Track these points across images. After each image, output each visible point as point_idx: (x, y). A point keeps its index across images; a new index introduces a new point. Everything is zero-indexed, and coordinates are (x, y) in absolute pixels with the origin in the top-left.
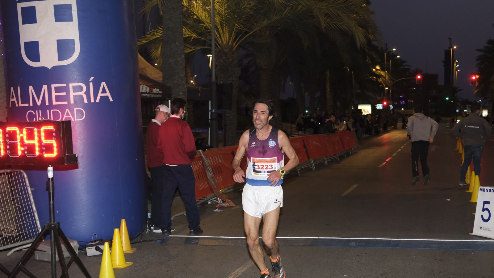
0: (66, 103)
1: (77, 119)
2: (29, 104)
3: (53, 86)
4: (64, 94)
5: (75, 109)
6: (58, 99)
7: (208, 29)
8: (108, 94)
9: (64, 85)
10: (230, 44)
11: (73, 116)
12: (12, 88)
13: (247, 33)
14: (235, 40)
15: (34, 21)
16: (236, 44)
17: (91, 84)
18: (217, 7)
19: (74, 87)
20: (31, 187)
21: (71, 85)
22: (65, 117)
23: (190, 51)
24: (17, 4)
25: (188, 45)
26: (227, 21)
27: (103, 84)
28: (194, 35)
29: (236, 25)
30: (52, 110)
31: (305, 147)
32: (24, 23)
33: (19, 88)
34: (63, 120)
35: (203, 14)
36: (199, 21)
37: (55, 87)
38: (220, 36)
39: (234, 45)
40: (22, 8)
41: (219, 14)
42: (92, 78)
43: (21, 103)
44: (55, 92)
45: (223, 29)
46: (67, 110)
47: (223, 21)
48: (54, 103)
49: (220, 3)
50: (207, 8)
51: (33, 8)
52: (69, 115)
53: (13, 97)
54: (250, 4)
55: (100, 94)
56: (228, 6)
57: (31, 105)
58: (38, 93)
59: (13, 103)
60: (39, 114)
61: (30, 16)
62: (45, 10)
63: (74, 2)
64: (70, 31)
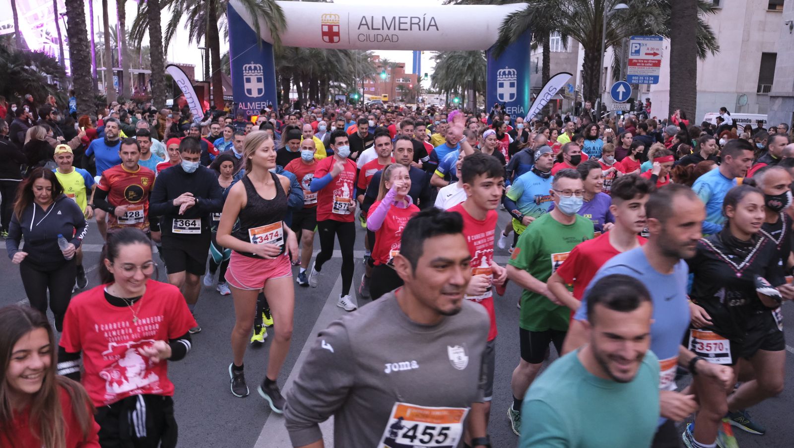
15: (250, 82)
32: (246, 82)
40: (246, 78)
51: (250, 78)
58: (251, 105)
59: (241, 108)
60: (251, 112)
61: (248, 80)
62: (254, 79)
63: (262, 77)
64: (261, 85)
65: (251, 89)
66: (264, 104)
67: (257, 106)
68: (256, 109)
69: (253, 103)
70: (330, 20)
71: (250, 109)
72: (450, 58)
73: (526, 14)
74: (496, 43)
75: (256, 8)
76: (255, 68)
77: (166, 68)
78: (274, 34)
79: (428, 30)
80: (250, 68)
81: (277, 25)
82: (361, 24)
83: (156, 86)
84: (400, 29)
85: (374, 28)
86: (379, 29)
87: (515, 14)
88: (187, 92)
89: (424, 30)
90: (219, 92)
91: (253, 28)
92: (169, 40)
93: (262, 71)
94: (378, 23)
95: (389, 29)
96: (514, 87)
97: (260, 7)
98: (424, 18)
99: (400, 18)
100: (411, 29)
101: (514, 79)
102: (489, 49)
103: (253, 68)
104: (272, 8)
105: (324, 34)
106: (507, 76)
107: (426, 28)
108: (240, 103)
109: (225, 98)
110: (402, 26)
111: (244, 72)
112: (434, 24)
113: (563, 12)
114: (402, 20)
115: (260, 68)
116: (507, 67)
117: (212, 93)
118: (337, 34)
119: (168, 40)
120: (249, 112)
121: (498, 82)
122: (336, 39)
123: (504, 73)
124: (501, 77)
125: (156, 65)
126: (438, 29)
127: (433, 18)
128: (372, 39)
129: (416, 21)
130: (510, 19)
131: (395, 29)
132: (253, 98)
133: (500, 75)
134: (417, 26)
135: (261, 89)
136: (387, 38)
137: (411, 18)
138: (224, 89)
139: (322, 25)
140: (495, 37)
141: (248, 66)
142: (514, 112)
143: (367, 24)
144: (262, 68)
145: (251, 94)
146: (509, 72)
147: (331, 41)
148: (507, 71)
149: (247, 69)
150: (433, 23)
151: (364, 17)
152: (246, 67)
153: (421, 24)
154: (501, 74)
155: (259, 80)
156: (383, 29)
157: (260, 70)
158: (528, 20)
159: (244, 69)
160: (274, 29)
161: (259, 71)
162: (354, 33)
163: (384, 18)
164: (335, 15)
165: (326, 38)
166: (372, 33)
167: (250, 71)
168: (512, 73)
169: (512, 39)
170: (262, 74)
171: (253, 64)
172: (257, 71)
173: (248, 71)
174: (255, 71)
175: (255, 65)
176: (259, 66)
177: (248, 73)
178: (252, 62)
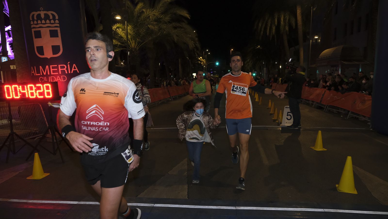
0: (57, 73)
1: (63, 80)
2: (40, 74)
3: (51, 66)
4: (56, 69)
5: (62, 76)
6: (54, 72)
7: (126, 41)
8: (77, 69)
9: (56, 66)
10: (135, 47)
11: (61, 79)
12: (32, 67)
13: (142, 43)
14: (137, 46)
15: (40, 37)
16: (138, 47)
17: (69, 65)
18: (129, 31)
20: (43, 111)
21: (59, 66)
22: (57, 80)
23: (118, 50)
24: (32, 29)
25: (117, 48)
26: (134, 38)
27: (74, 65)
28: (119, 43)
29: (137, 39)
30: (51, 77)
31: (168, 91)
32: (35, 38)
33: (35, 67)
34: (57, 81)
35: (123, 34)
36: (121, 37)
37: (52, 67)
38: (131, 44)
39: (137, 48)
40: (34, 31)
41: (130, 34)
42: (69, 63)
43: (37, 74)
44: (52, 69)
45: (132, 41)
46: (58, 76)
47: (132, 37)
48: (52, 73)
49: (130, 29)
50: (124, 32)
51: (40, 31)
52: (59, 79)
53: (33, 71)
54: (143, 30)
55: (73, 70)
56: (134, 31)
57: (41, 74)
58: (44, 69)
59: (33, 74)
60: (45, 79)
61: (38, 35)
62: (45, 32)
63: (59, 29)
64: (58, 41)
65: (42, 47)
66: (61, 67)
67: (52, 70)
68: (50, 75)
69: (47, 67)
76: (47, 17)
80: (39, 16)
93: (57, 21)
103: (43, 16)
111: (32, 23)
115: (54, 16)
120: (42, 80)
132: (47, 58)
135: (58, 47)
141: (36, 13)
144: (57, 17)
145: (43, 54)
149: (35, 18)
152: (33, 15)
155: (53, 34)
157: (54, 18)
159: (31, 19)
161: (52, 21)
167: (39, 22)
170: (58, 25)
171: (43, 11)
172: (50, 20)
173: (37, 21)
174: (46, 21)
175: (45, 12)
176: (52, 14)
177: (37, 24)
178: (41, 8)
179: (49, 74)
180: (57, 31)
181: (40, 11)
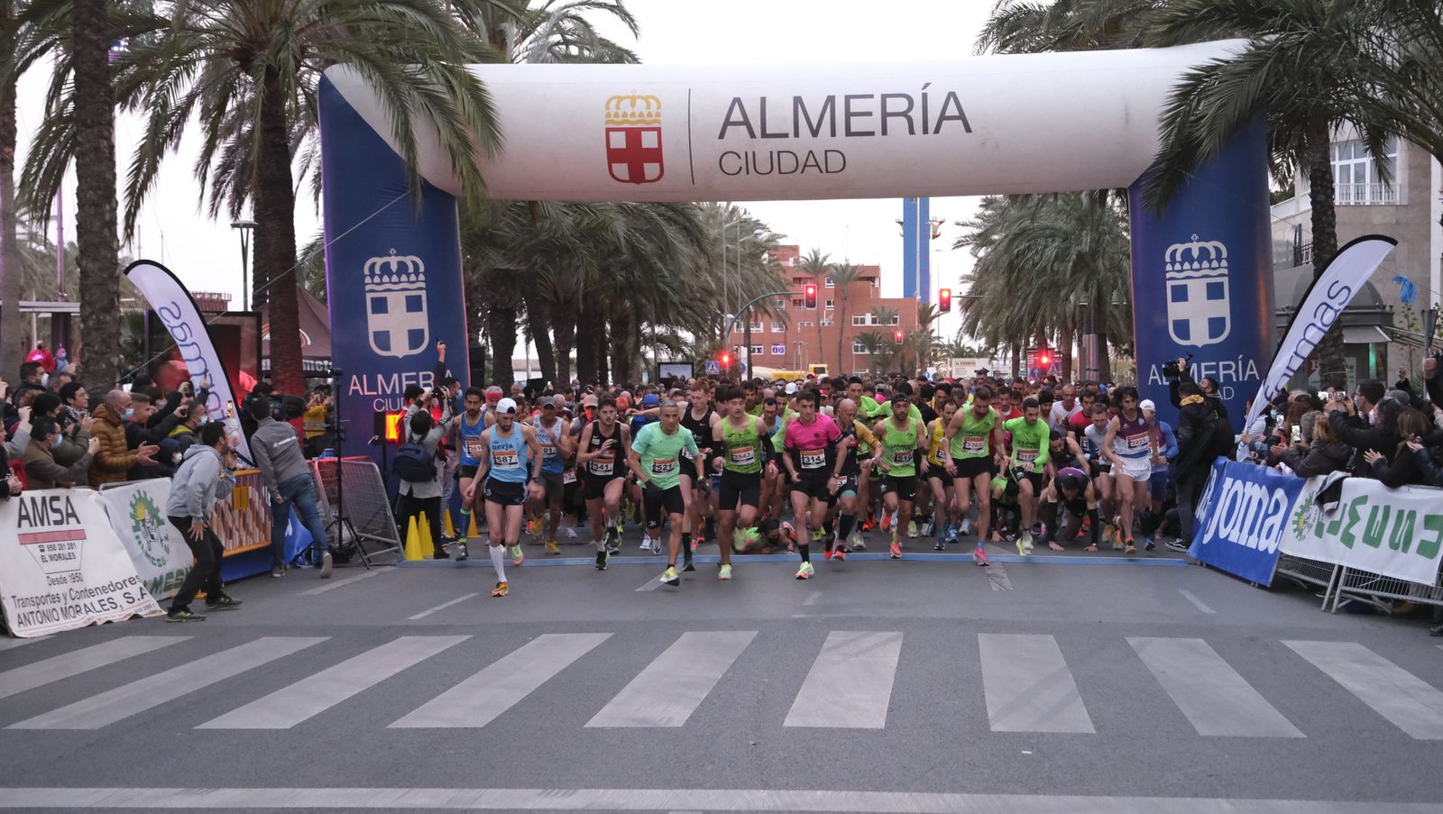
3: (404, 375)
9: (415, 374)
15: (385, 311)
19: (424, 376)
21: (421, 374)
27: (448, 372)
30: (402, 399)
32: (374, 312)
33: (364, 375)
40: (372, 299)
43: (368, 392)
51: (385, 299)
53: (356, 385)
57: (380, 393)
58: (388, 381)
59: (356, 392)
60: (388, 403)
61: (380, 306)
62: (396, 301)
63: (423, 294)
64: (420, 320)
65: (388, 332)
66: (424, 378)
67: (405, 383)
68: (401, 394)
69: (395, 376)
70: (633, 114)
71: (384, 395)
72: (1017, 236)
73: (1246, 67)
74: (1155, 164)
75: (404, 87)
76: (402, 268)
77: (127, 271)
78: (461, 161)
79: (937, 131)
81: (471, 135)
82: (727, 123)
83: (91, 323)
84: (849, 133)
85: (769, 131)
86: (786, 135)
87: (1210, 71)
88: (188, 341)
89: (925, 131)
90: (287, 346)
91: (395, 146)
92: (141, 194)
93: (422, 277)
94: (780, 118)
95: (815, 133)
96: (1222, 297)
97: (416, 84)
98: (925, 96)
99: (848, 98)
100: (884, 132)
101: (1220, 272)
102: (1136, 185)
103: (394, 267)
104: (454, 82)
105: (614, 156)
106: (1196, 265)
107: (932, 125)
108: (354, 377)
109: (308, 365)
110: (858, 122)
111: (368, 280)
112: (957, 113)
113: (1365, 57)
114: (856, 106)
116: (1195, 236)
117: (266, 351)
118: (656, 155)
119: (136, 194)
120: (380, 405)
121: (1169, 284)
122: (651, 169)
123: (1187, 255)
124: (1178, 267)
125: (95, 260)
126: (968, 129)
127: (952, 95)
128: (764, 166)
129: (901, 105)
130: (1194, 87)
131: (833, 134)
132: (395, 358)
133: (1173, 262)
134: (903, 120)
135: (422, 331)
136: (811, 161)
137: (884, 97)
138: (306, 339)
139: (608, 130)
140: (1151, 144)
141: (379, 261)
142: (1227, 377)
143: (746, 122)
144: (422, 269)
145: (387, 348)
146: (1204, 254)
147: (637, 176)
148: (1195, 247)
149: (377, 271)
150: (952, 110)
151: (737, 100)
152: (374, 264)
153: (916, 114)
154: (1178, 258)
155: (413, 304)
156: (797, 134)
157: (417, 272)
158: (1254, 86)
159: (367, 270)
160: (459, 149)
161: (413, 278)
162: (708, 150)
163: (798, 101)
164: (646, 99)
165: (622, 169)
166: (764, 147)
167: (386, 279)
168: (1213, 255)
169: (1206, 147)
170: (423, 285)
171: (396, 255)
172: (408, 275)
173: (381, 277)
174: (399, 277)
175: (400, 258)
176: (414, 263)
177: (381, 283)
178: (392, 251)
179: (397, 392)
180: (420, 297)
181: (390, 255)
